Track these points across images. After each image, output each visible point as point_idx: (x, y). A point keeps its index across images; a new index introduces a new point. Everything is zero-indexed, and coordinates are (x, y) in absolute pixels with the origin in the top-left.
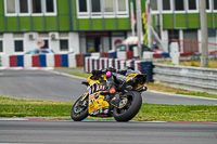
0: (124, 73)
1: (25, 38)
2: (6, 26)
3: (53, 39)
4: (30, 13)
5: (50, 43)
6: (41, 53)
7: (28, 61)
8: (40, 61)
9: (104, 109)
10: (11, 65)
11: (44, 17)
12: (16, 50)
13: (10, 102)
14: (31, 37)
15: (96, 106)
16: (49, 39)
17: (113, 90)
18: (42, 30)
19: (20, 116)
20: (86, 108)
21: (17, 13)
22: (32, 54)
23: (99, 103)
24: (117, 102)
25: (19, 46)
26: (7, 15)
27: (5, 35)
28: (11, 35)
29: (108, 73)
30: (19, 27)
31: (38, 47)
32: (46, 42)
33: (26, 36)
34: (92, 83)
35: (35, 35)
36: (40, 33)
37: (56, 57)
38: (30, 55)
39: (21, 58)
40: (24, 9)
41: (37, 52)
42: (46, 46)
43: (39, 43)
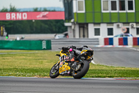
0: (81, 49)
1: (114, 27)
2: (102, 19)
3: (132, 27)
4: (118, 11)
5: (130, 30)
6: (124, 37)
7: (116, 42)
8: (123, 41)
9: (67, 71)
10: (105, 44)
11: (127, 13)
12: (109, 35)
13: (104, 68)
14: (118, 26)
15: (63, 69)
16: (130, 27)
17: (73, 60)
18: (125, 21)
19: (110, 77)
20: (58, 70)
21: (110, 11)
22: (119, 37)
23: (65, 67)
24: (75, 67)
25: (110, 32)
26: (103, 11)
27: (102, 25)
28: (105, 25)
29: (71, 49)
30: (111, 19)
31: (122, 33)
32: (128, 29)
33: (115, 25)
34: (62, 55)
35: (121, 25)
36: (124, 23)
37: (134, 39)
38: (117, 38)
39: (111, 39)
40: (114, 8)
41: (122, 36)
42: (128, 32)
43: (123, 30)
